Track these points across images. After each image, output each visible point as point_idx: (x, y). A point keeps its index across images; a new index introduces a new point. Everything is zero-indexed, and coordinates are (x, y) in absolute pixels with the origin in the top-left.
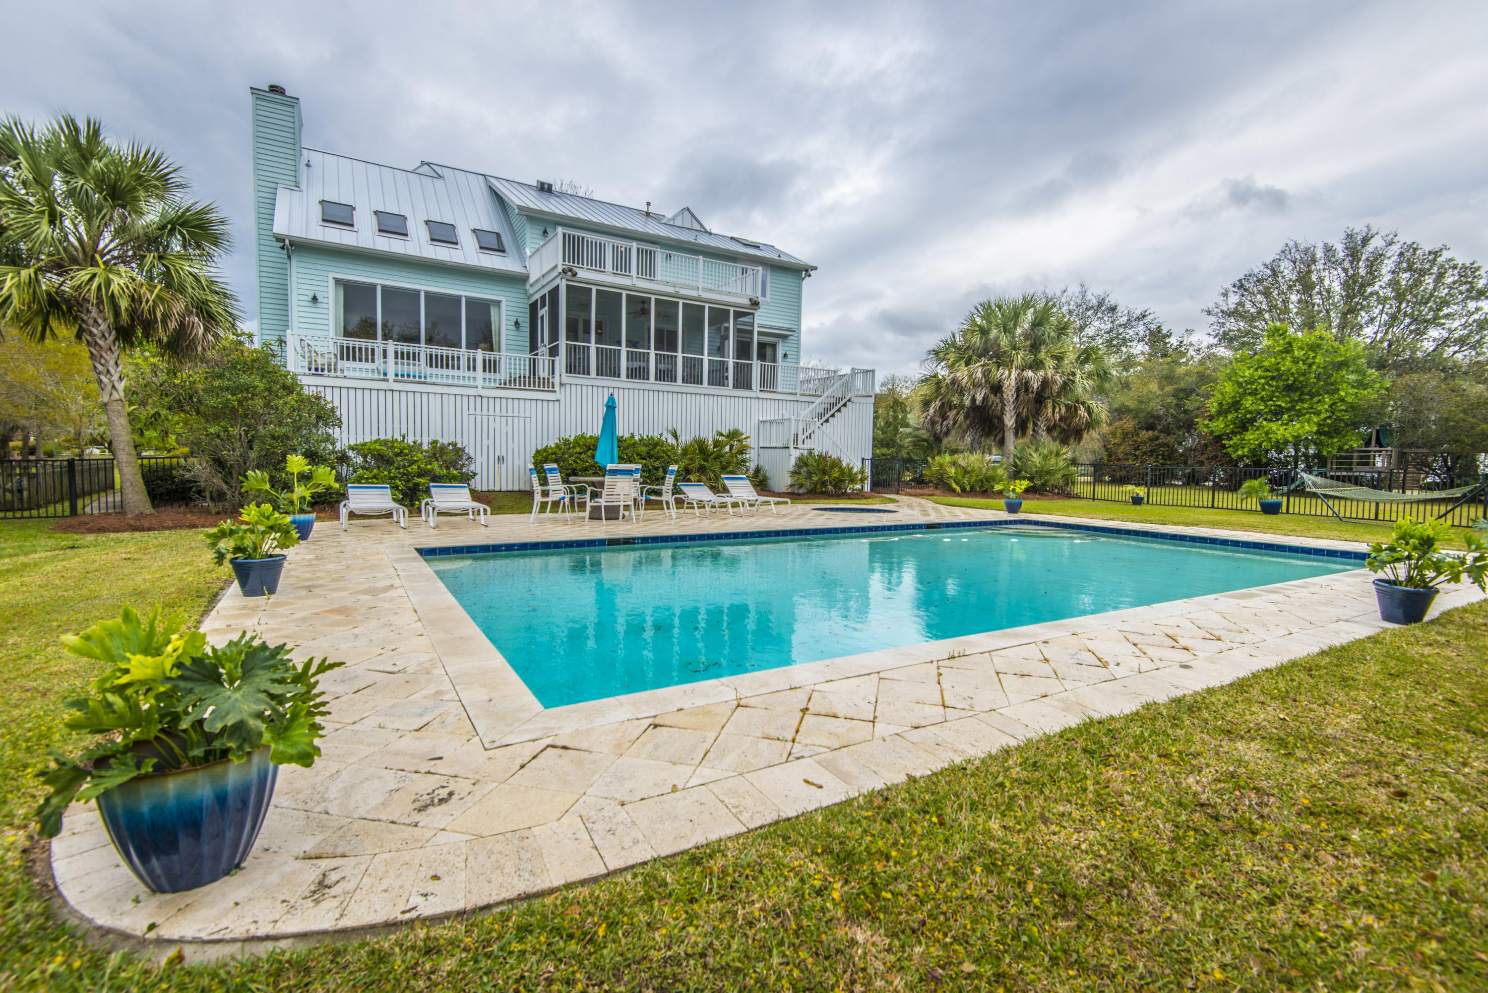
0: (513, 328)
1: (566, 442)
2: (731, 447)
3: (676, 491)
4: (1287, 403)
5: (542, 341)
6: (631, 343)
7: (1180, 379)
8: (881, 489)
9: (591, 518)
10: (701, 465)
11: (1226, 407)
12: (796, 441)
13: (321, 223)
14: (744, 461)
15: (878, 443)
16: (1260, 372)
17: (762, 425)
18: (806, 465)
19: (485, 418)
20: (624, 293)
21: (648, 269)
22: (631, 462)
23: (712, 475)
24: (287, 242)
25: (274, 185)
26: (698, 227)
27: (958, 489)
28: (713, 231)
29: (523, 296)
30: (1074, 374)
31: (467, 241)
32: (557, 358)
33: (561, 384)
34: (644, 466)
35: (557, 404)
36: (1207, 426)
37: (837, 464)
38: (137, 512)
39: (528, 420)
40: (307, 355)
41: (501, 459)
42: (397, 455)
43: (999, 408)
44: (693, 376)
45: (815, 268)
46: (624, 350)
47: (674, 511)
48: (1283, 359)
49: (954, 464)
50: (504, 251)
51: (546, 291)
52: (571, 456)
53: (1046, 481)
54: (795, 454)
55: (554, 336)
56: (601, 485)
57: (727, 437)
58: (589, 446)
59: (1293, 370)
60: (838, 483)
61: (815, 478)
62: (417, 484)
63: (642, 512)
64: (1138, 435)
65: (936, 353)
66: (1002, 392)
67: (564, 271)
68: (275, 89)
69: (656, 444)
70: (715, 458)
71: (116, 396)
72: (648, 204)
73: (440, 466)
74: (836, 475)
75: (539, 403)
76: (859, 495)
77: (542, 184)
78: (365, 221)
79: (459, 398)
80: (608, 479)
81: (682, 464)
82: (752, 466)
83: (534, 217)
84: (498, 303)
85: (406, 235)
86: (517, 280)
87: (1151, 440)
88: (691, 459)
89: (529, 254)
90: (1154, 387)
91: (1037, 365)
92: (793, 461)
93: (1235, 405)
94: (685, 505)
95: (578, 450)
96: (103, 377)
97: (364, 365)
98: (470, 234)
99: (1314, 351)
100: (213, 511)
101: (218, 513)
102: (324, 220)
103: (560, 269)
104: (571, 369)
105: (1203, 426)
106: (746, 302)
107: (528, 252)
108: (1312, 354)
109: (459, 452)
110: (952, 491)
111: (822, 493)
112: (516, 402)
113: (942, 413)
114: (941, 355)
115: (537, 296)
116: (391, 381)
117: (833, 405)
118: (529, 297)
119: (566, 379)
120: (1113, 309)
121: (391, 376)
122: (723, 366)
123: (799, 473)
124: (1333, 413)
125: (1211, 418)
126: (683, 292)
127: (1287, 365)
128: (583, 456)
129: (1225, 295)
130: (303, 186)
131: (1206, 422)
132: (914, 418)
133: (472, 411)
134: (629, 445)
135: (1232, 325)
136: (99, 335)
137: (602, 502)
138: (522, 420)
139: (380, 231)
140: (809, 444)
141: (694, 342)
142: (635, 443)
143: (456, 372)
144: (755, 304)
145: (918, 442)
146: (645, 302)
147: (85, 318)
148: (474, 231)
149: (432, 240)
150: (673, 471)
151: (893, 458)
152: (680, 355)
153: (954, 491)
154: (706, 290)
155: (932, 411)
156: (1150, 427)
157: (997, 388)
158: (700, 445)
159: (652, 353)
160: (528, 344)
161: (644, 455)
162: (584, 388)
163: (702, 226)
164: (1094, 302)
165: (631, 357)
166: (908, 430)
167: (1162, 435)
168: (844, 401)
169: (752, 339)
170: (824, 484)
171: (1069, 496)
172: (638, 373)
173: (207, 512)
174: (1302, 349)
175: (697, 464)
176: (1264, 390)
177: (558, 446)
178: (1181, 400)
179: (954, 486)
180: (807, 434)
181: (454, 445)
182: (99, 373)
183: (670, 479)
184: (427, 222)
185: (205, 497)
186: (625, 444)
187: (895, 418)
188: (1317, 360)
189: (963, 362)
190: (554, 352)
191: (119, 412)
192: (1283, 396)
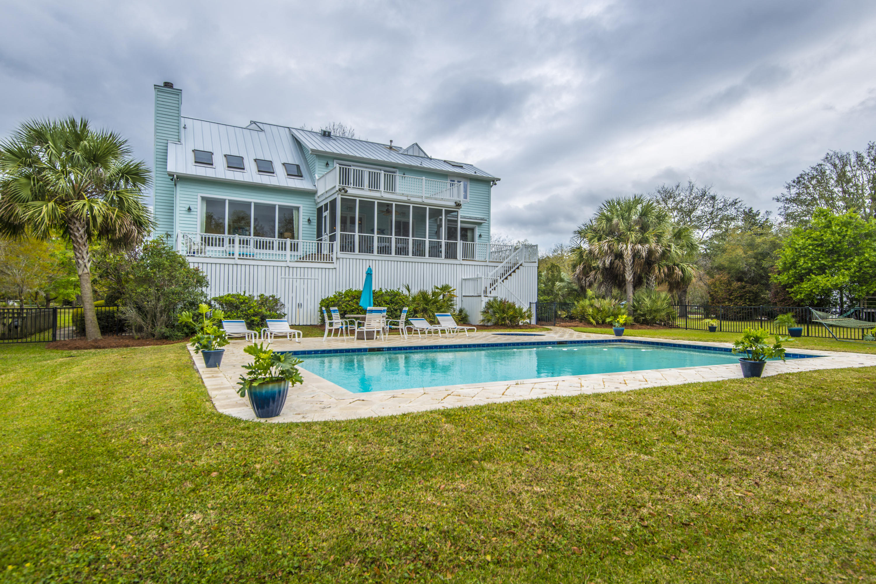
0: (307, 223)
1: (340, 294)
2: (444, 295)
3: (407, 322)
4: (828, 262)
5: (325, 231)
6: (381, 231)
7: (758, 245)
8: (543, 323)
9: (358, 339)
10: (424, 308)
11: (788, 265)
12: (485, 292)
13: (194, 164)
14: (451, 305)
15: (540, 292)
16: (809, 241)
17: (464, 282)
18: (492, 307)
19: (291, 280)
20: (376, 201)
21: (391, 187)
22: (380, 306)
23: (431, 314)
24: (175, 176)
25: (166, 141)
26: (423, 155)
27: (594, 322)
28: (433, 157)
29: (313, 203)
30: (670, 246)
31: (280, 170)
32: (335, 242)
33: (337, 258)
34: (389, 308)
35: (334, 270)
36: (776, 278)
37: (512, 306)
38: (93, 338)
39: (316, 281)
40: (189, 244)
41: (300, 305)
42: (242, 303)
43: (622, 269)
44: (419, 252)
45: (499, 180)
46: (376, 236)
47: (406, 336)
48: (825, 232)
49: (592, 305)
50: (302, 176)
51: (328, 201)
52: (343, 303)
53: (654, 317)
54: (485, 300)
55: (333, 229)
56: (364, 319)
57: (441, 289)
58: (356, 296)
59: (832, 240)
60: (513, 319)
61: (498, 316)
62: (253, 321)
63: (387, 336)
64: (731, 285)
65: (580, 233)
66: (623, 258)
67: (340, 190)
68: (168, 85)
69: (396, 295)
70: (433, 303)
71: (86, 271)
72: (391, 141)
73: (266, 310)
74: (511, 313)
75: (324, 270)
76: (528, 326)
77: (325, 132)
78: (219, 161)
79: (275, 268)
80: (368, 316)
81: (412, 307)
82: (457, 308)
83: (320, 155)
84: (298, 209)
85: (244, 169)
86: (310, 194)
87: (739, 288)
88: (418, 304)
89: (317, 178)
90: (740, 252)
91: (644, 241)
92: (483, 305)
93: (794, 264)
94: (413, 332)
95: (348, 299)
96: (80, 260)
97: (218, 248)
98: (281, 166)
99: (847, 227)
100: (136, 337)
101: (139, 339)
102: (196, 162)
103: (337, 189)
104: (343, 249)
105: (775, 279)
106: (453, 204)
107: (317, 177)
108: (845, 229)
109: (276, 301)
110: (590, 324)
111: (502, 325)
112: (310, 270)
113: (586, 272)
114: (583, 234)
115: (323, 204)
116: (236, 259)
117: (511, 268)
118: (317, 204)
119: (340, 255)
120: (713, 198)
121: (236, 256)
122: (439, 245)
123: (487, 313)
124: (861, 269)
125: (779, 273)
126: (413, 199)
127: (828, 236)
128: (351, 303)
129: (789, 188)
130: (183, 141)
131: (776, 276)
132: (567, 275)
133: (283, 276)
134: (379, 295)
135: (794, 208)
136: (79, 237)
137: (365, 329)
138: (313, 281)
139: (228, 167)
140: (494, 294)
141: (419, 230)
142: (382, 295)
143: (271, 251)
144: (458, 205)
145: (571, 292)
146: (389, 206)
147: (72, 227)
148: (284, 164)
149: (259, 171)
150: (405, 311)
151: (552, 302)
152: (411, 239)
153: (591, 323)
154: (427, 198)
155: (578, 271)
156: (740, 279)
157: (619, 256)
158: (424, 295)
159: (393, 237)
160: (316, 233)
161: (388, 301)
162: (351, 260)
163: (425, 154)
164: (700, 194)
165: (380, 240)
166: (562, 284)
167: (748, 285)
168: (518, 265)
169: (457, 225)
170: (503, 319)
171: (672, 327)
172: (384, 250)
173: (133, 338)
174: (838, 225)
175: (421, 307)
176: (812, 253)
177: (335, 297)
178: (760, 260)
179: (592, 320)
180: (492, 287)
181: (273, 297)
182: (78, 258)
183: (404, 315)
184: (255, 160)
185: (132, 329)
186: (377, 295)
187: (553, 276)
188: (848, 233)
189: (596, 239)
190: (332, 238)
191: (87, 280)
192: (826, 258)
